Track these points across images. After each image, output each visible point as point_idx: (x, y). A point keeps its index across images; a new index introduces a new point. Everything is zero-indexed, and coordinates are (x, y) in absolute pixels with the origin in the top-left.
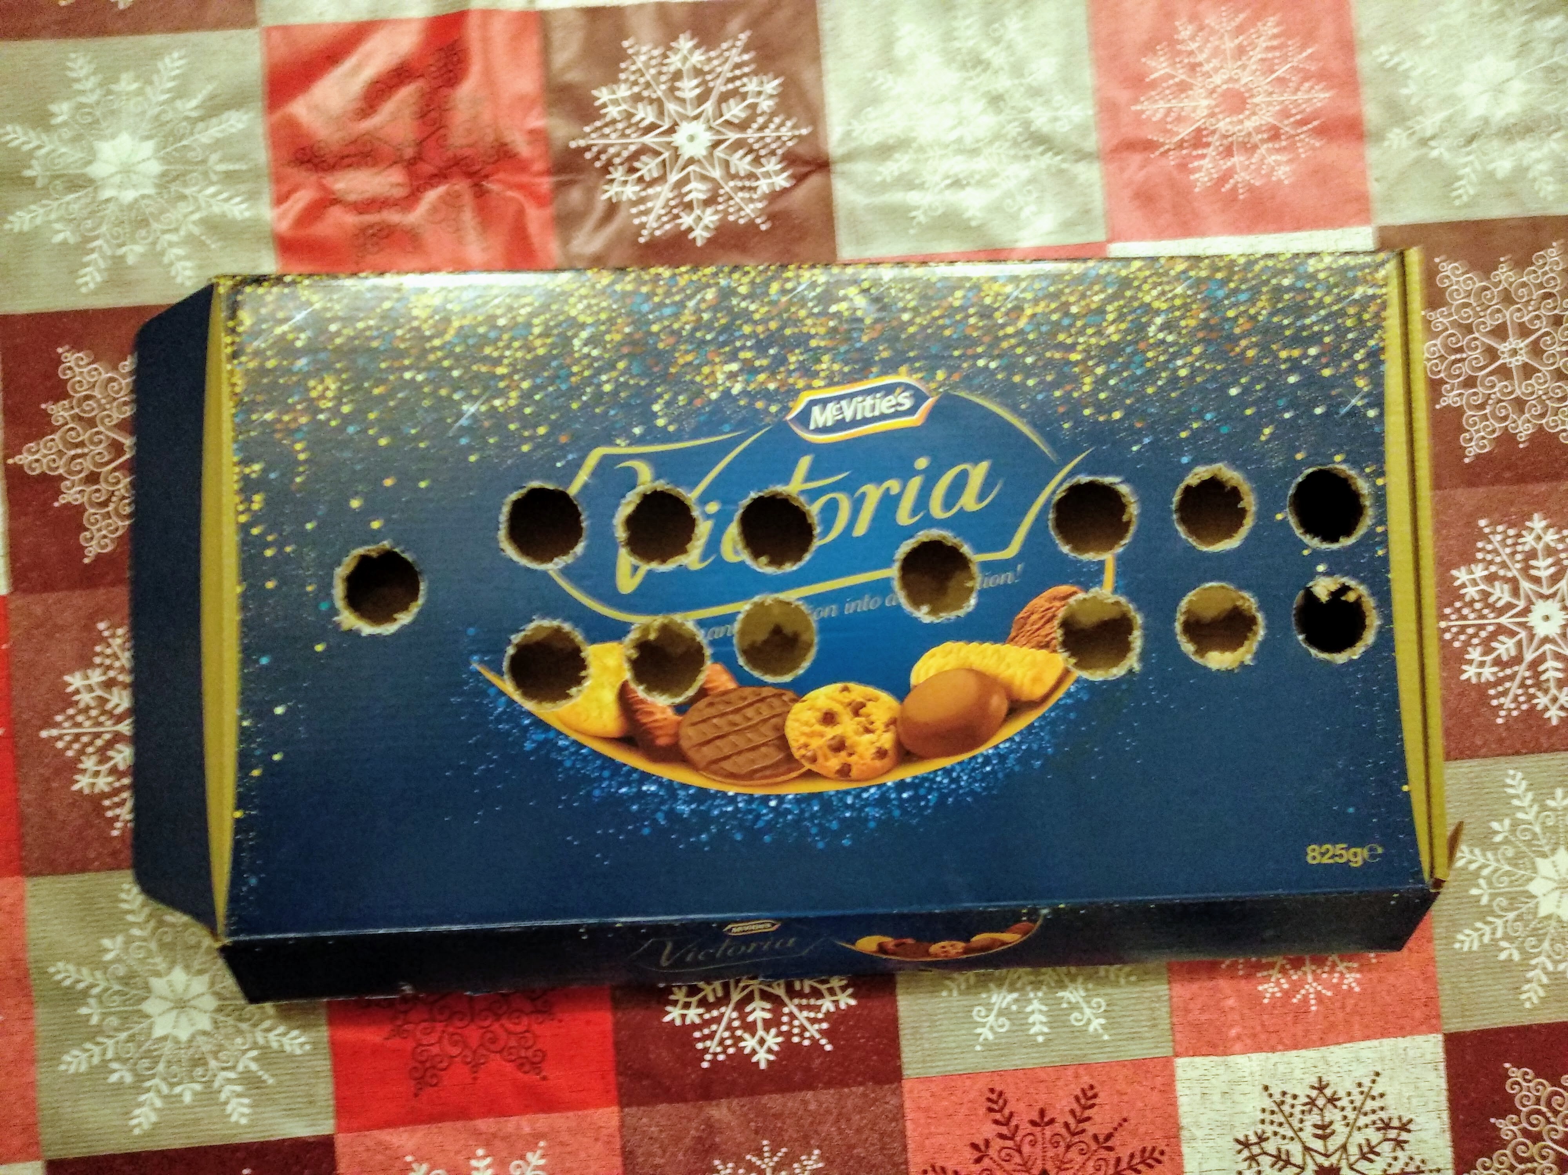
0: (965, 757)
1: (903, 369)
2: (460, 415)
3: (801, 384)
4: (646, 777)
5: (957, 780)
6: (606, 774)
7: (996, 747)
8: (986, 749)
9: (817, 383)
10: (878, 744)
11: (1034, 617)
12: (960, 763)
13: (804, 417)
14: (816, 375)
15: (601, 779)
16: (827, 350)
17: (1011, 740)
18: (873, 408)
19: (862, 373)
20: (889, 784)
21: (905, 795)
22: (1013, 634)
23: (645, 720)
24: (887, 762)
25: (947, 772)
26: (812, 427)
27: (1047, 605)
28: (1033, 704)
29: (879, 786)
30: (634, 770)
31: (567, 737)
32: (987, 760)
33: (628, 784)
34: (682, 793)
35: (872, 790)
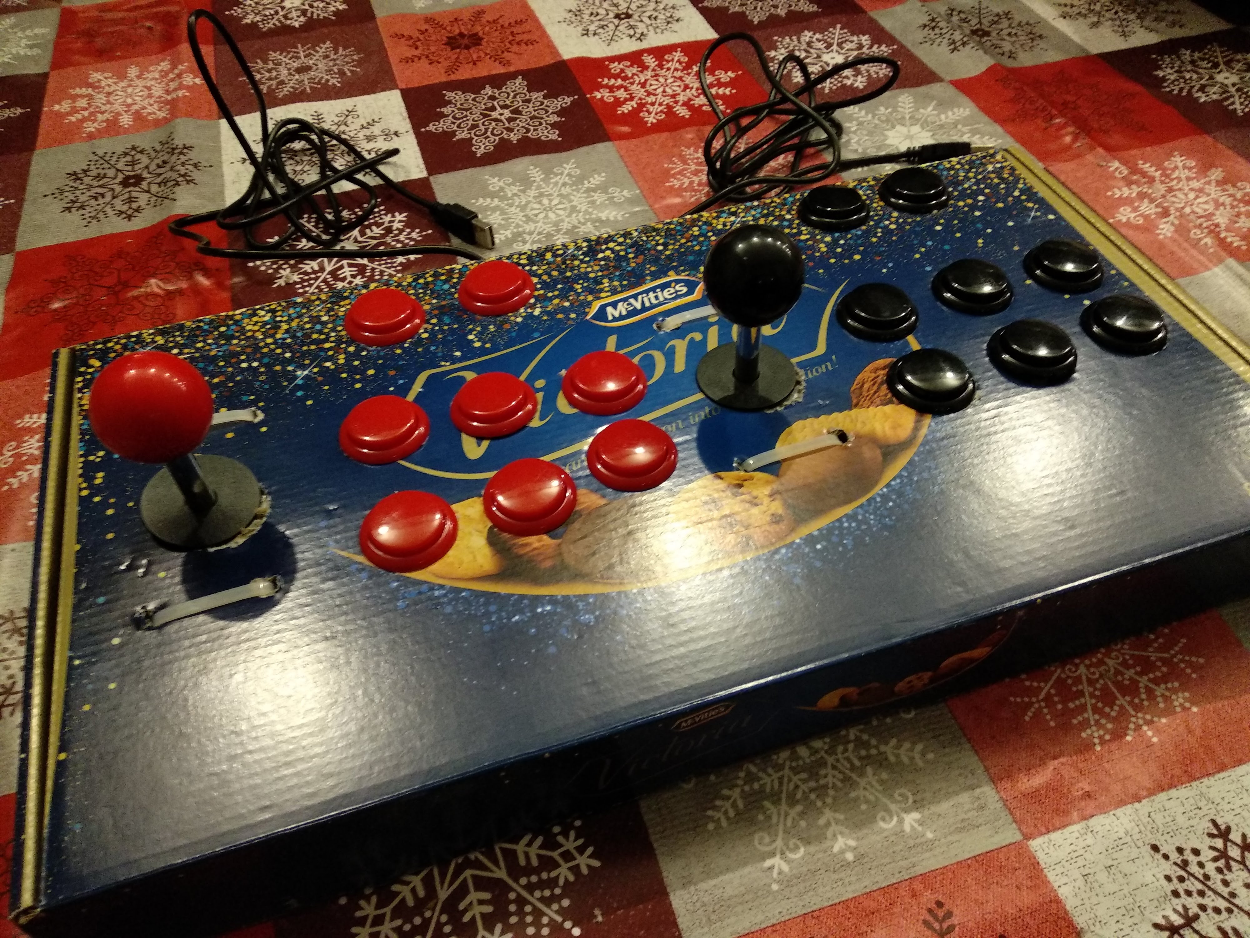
1: (671, 273)
2: (296, 378)
3: (590, 298)
6: (493, 608)
7: (888, 485)
8: (879, 489)
9: (603, 295)
10: (770, 512)
11: (866, 386)
12: (861, 506)
13: (601, 314)
14: (601, 290)
15: (488, 614)
16: (603, 277)
17: (899, 476)
18: (657, 298)
19: (638, 283)
20: (798, 541)
21: (819, 547)
22: (855, 402)
23: (522, 551)
24: (787, 524)
25: (851, 517)
26: (610, 318)
27: (873, 375)
28: (903, 446)
29: (789, 546)
30: (523, 597)
31: (442, 587)
32: (885, 498)
33: (521, 612)
34: (581, 605)
35: (783, 551)
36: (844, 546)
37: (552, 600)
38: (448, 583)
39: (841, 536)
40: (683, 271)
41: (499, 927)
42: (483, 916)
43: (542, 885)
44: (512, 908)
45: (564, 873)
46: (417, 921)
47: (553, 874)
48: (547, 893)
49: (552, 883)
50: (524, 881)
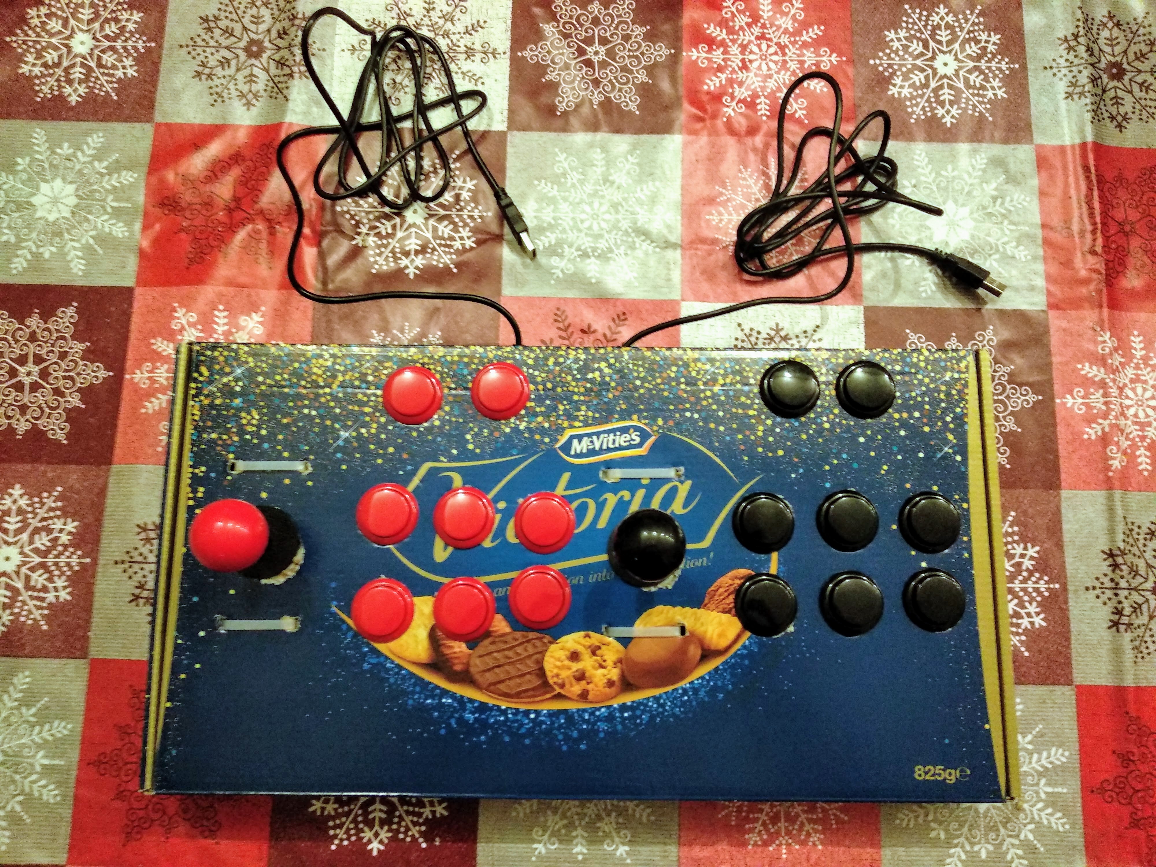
0: (669, 689)
1: (635, 417)
2: (338, 438)
3: (566, 424)
4: (445, 693)
5: (663, 706)
6: (418, 689)
7: (691, 683)
8: (684, 684)
9: (577, 424)
10: (609, 677)
11: (721, 590)
12: (666, 693)
13: (567, 447)
14: (576, 418)
15: (413, 693)
16: (584, 402)
17: (702, 678)
18: (614, 442)
19: (607, 420)
20: (615, 706)
21: (626, 715)
22: (706, 601)
23: (447, 651)
24: (613, 690)
25: (656, 699)
26: (573, 452)
27: (731, 582)
28: (719, 653)
29: (608, 707)
30: (437, 687)
31: (392, 662)
32: (685, 691)
33: (433, 697)
34: (469, 705)
35: (603, 710)
36: (642, 719)
37: (453, 696)
38: (397, 661)
39: (644, 712)
40: (645, 418)
41: (386, 828)
42: (381, 819)
43: (414, 814)
44: (396, 820)
45: (427, 812)
46: (346, 809)
47: (422, 810)
48: (415, 819)
49: (420, 815)
50: (405, 808)
